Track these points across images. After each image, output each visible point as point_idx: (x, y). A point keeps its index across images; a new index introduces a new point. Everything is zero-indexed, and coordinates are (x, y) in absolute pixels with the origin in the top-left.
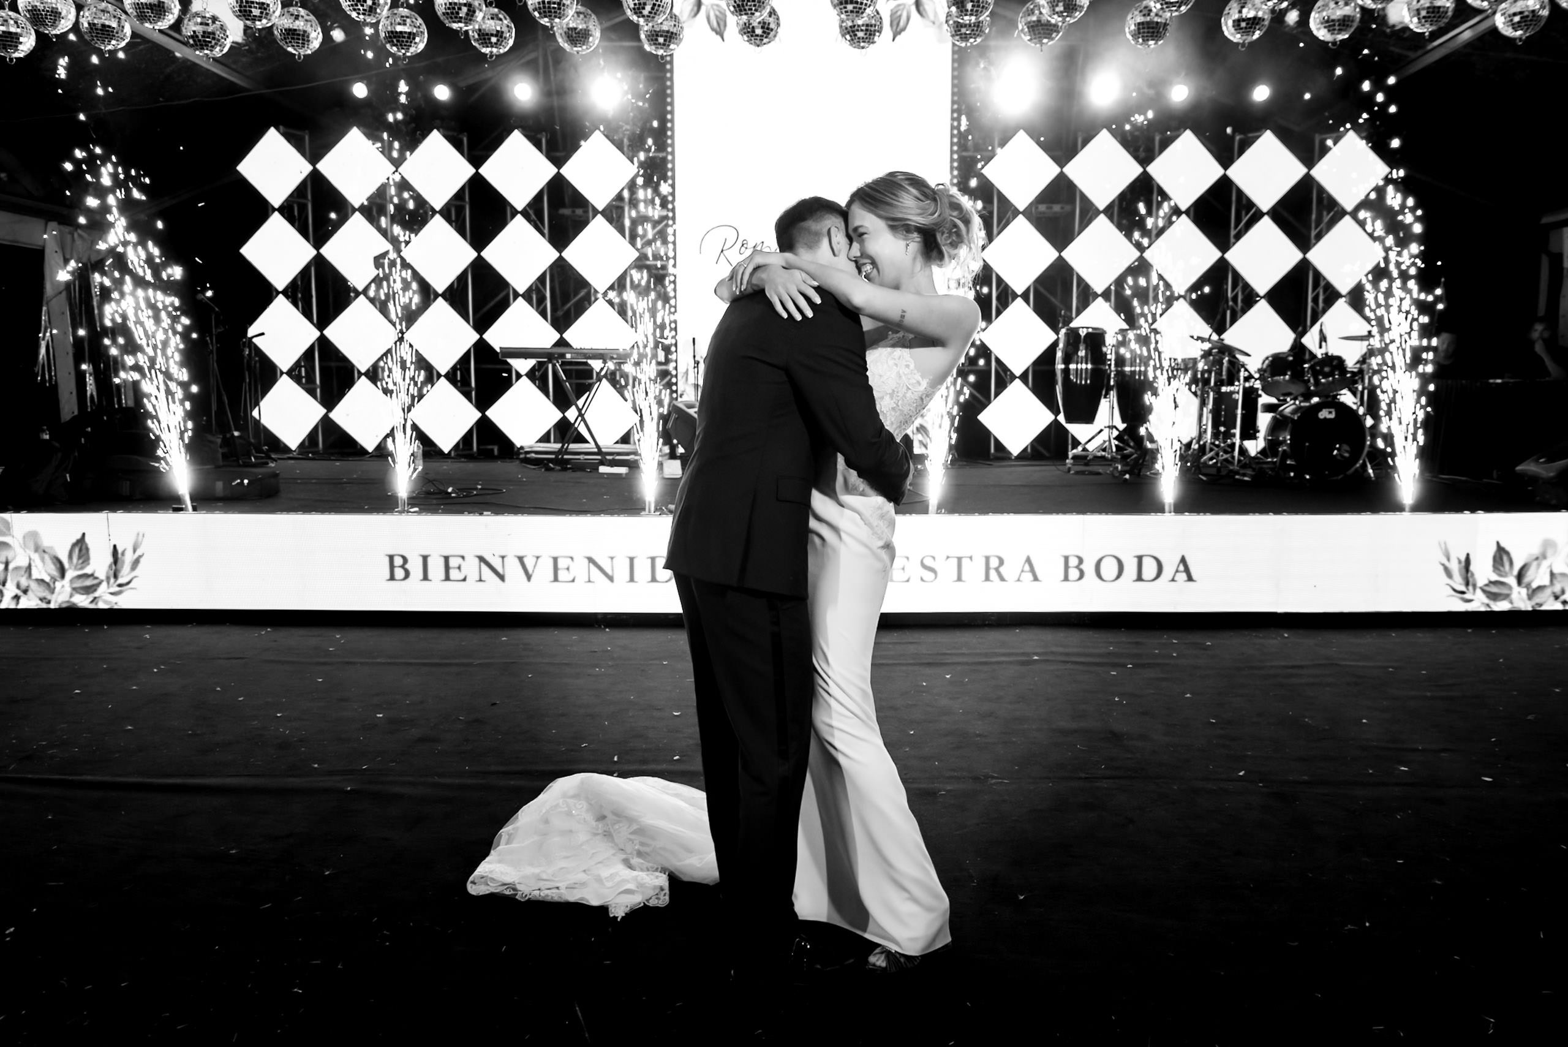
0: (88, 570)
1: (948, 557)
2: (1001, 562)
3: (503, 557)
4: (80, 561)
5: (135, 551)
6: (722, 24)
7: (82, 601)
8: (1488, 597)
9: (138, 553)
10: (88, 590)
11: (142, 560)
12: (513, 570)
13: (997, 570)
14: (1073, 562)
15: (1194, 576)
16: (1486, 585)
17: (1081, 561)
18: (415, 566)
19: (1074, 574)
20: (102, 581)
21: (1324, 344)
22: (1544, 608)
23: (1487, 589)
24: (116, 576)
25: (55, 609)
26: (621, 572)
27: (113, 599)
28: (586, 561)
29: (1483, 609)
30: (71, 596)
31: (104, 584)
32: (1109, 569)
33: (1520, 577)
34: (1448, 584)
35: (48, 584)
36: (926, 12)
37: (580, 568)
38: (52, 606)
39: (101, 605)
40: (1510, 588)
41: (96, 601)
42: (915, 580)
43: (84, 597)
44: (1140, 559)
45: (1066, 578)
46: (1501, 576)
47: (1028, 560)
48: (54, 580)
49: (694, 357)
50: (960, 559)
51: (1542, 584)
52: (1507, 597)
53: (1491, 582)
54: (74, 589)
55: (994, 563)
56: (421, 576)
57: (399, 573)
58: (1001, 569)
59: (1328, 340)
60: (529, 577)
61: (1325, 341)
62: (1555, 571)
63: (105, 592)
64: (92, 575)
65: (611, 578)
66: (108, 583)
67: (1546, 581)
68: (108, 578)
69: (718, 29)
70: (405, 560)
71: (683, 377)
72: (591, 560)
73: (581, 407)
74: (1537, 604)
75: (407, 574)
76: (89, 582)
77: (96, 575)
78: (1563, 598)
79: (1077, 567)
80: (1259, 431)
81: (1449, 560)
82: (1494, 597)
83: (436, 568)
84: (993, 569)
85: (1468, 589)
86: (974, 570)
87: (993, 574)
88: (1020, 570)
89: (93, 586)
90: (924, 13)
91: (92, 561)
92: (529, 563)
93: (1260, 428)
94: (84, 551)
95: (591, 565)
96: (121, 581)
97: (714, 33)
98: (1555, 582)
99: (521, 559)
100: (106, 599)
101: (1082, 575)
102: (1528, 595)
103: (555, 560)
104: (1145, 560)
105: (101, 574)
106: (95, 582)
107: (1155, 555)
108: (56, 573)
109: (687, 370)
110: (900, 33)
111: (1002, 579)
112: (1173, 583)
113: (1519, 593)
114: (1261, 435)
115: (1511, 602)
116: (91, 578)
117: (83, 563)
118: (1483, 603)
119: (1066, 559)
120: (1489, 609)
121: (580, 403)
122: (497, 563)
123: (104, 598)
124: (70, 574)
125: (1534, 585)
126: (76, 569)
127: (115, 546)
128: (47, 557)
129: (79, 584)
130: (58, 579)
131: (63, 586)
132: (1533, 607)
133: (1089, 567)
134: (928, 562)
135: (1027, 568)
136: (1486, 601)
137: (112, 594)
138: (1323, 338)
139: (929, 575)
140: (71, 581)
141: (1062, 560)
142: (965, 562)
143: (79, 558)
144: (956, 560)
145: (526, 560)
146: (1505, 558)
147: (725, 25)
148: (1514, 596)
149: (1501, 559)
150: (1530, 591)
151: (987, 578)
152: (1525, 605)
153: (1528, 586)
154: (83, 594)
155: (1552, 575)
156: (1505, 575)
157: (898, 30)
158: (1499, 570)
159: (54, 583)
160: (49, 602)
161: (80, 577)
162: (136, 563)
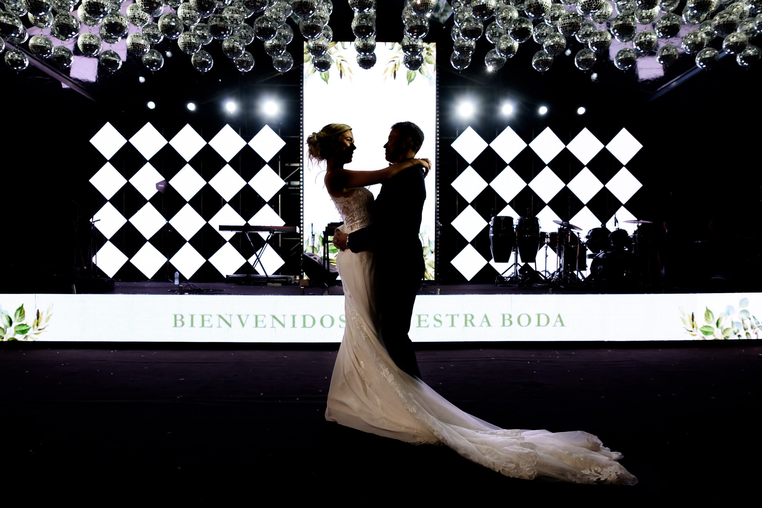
0: (24, 322)
1: (447, 315)
2: (473, 317)
3: (231, 315)
4: (20, 318)
5: (48, 313)
6: (327, 76)
7: (20, 338)
8: (703, 333)
9: (50, 313)
10: (23, 332)
11: (51, 317)
12: (235, 322)
13: (471, 321)
14: (507, 317)
15: (565, 324)
16: (702, 328)
17: (510, 316)
18: (187, 320)
19: (507, 323)
20: (31, 327)
21: (617, 223)
22: (729, 339)
23: (703, 329)
24: (37, 325)
25: (6, 342)
26: (289, 322)
27: (35, 336)
28: (272, 317)
29: (701, 339)
30: (15, 335)
31: (32, 329)
32: (524, 320)
33: (717, 324)
34: (684, 327)
35: (3, 329)
36: (424, 72)
37: (269, 320)
38: (4, 340)
39: (29, 340)
40: (713, 329)
41: (26, 338)
42: (431, 326)
43: (21, 335)
44: (539, 315)
45: (504, 325)
46: (709, 323)
47: (486, 316)
48: (7, 327)
49: (312, 232)
50: (453, 316)
51: (728, 327)
52: (712, 333)
53: (704, 326)
54: (16, 332)
55: (469, 318)
56: (190, 325)
57: (179, 323)
58: (473, 321)
59: (618, 221)
60: (243, 325)
61: (618, 222)
62: (734, 321)
63: (32, 333)
64: (26, 324)
65: (283, 326)
66: (34, 328)
67: (730, 326)
68: (34, 326)
69: (325, 79)
70: (182, 317)
71: (306, 243)
72: (274, 317)
73: (258, 255)
74: (726, 337)
75: (183, 324)
76: (24, 328)
77: (28, 325)
78: (738, 334)
79: (509, 319)
80: (587, 267)
81: (684, 316)
82: (706, 333)
83: (198, 321)
84: (469, 320)
85: (693, 329)
86: (459, 321)
87: (469, 323)
88: (481, 321)
89: (26, 330)
90: (423, 73)
91: (26, 318)
92: (244, 318)
93: (587, 265)
94: (22, 313)
95: (274, 319)
96: (40, 327)
97: (323, 80)
98: (734, 326)
99: (239, 316)
100: (32, 336)
101: (511, 323)
102: (722, 332)
103: (256, 317)
104: (541, 316)
105: (30, 324)
106: (27, 328)
107: (546, 314)
108: (7, 324)
109: (308, 239)
110: (411, 81)
111: (473, 325)
112: (554, 327)
113: (718, 331)
114: (588, 268)
115: (714, 336)
116: (25, 326)
117: (22, 318)
118: (701, 336)
119: (504, 316)
120: (704, 339)
121: (258, 253)
122: (227, 318)
123: (30, 336)
124: (15, 324)
125: (725, 328)
126: (18, 321)
127: (38, 311)
128: (3, 315)
129: (18, 329)
130: (8, 326)
131: (11, 330)
132: (724, 338)
133: (514, 319)
134: (438, 317)
135: (485, 320)
136: (703, 335)
137: (35, 334)
138: (616, 221)
139: (438, 324)
140: (15, 328)
141: (502, 316)
142: (455, 317)
143: (20, 316)
144: (451, 316)
145: (242, 317)
146: (710, 314)
147: (328, 77)
148: (715, 333)
149: (708, 315)
150: (723, 331)
151: (466, 325)
152: (721, 337)
153: (722, 328)
154: (20, 334)
155: (733, 323)
156: (711, 323)
157: (411, 80)
158: (708, 320)
159: (6, 329)
160: (3, 338)
161: (20, 325)
162: (48, 318)
